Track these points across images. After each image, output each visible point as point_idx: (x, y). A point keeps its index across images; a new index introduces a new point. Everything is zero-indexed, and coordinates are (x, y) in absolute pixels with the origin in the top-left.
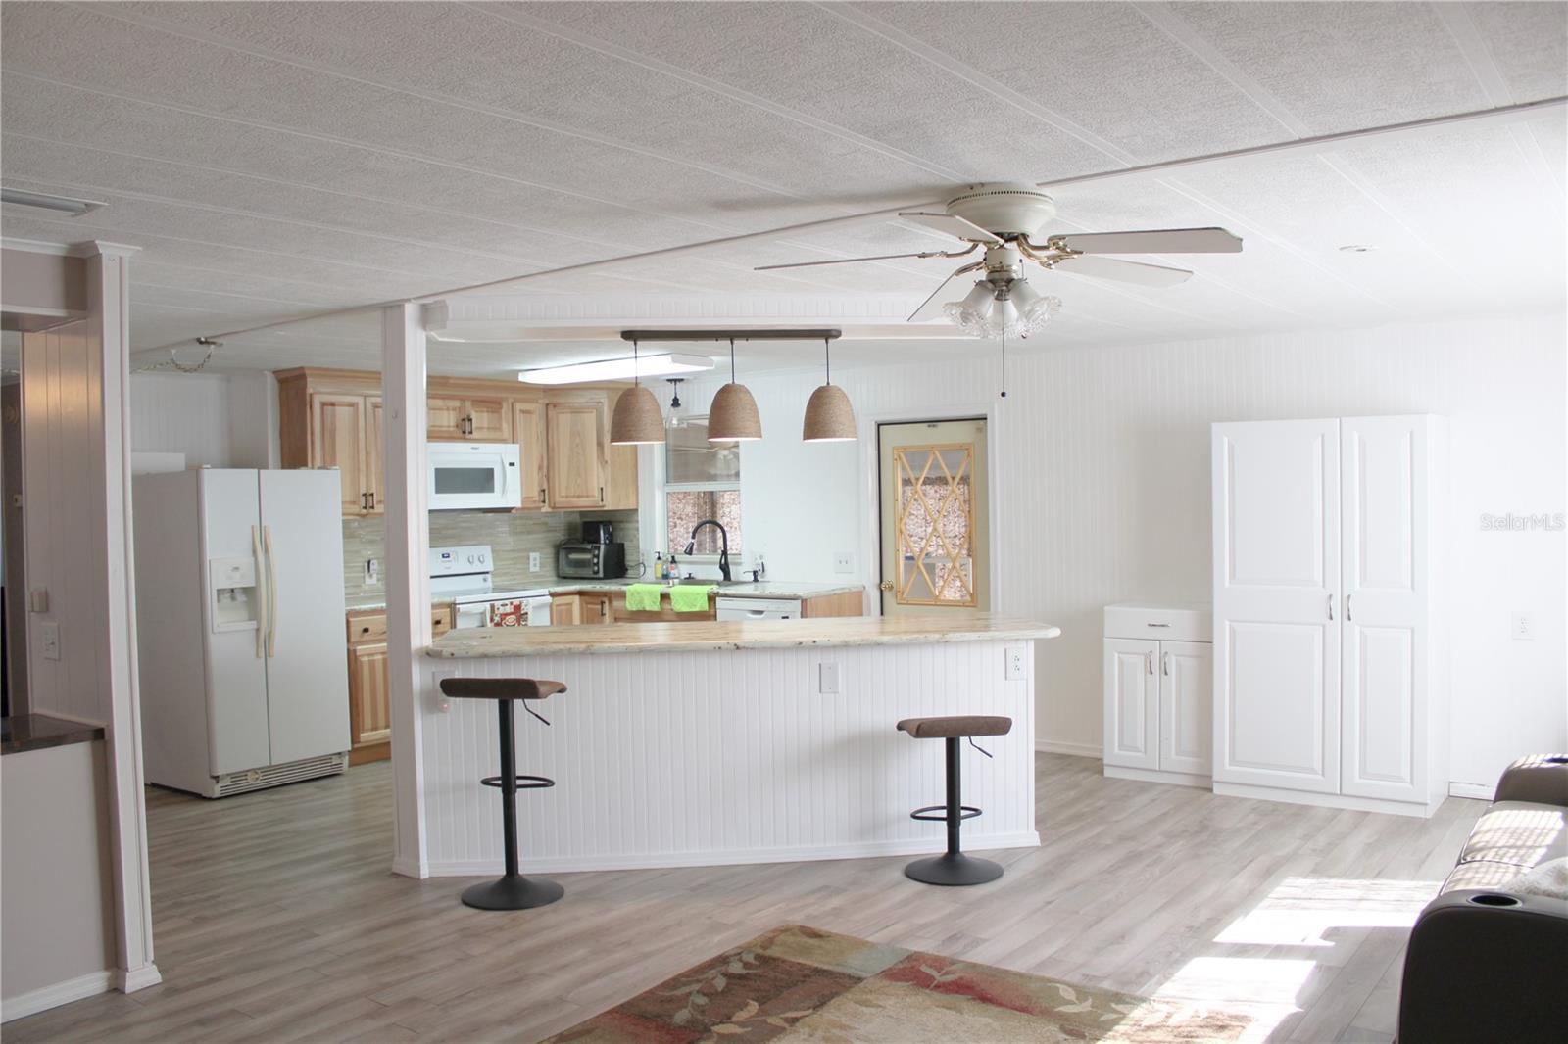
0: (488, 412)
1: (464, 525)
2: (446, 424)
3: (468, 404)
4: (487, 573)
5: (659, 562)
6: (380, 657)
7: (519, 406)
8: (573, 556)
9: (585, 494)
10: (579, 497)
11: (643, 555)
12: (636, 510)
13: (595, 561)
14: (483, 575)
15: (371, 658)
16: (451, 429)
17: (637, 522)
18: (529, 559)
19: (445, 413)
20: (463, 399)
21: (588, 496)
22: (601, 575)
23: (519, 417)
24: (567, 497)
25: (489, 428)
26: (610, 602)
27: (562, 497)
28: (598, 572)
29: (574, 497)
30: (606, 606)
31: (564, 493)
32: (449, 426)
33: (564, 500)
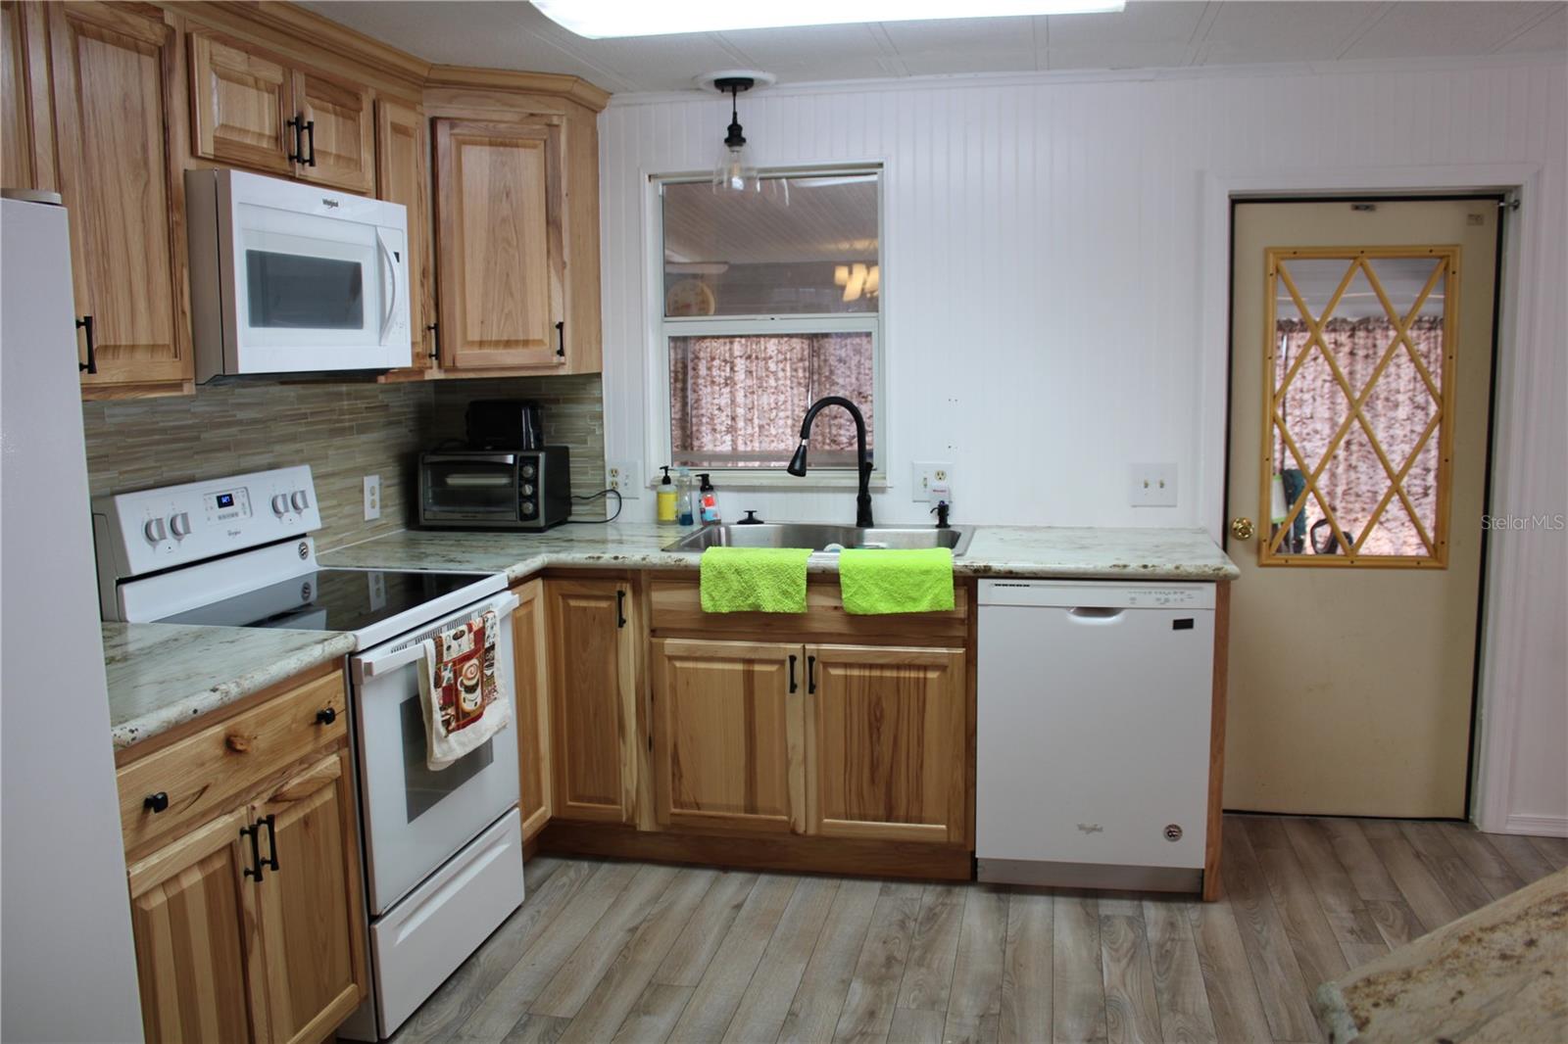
0: (336, 114)
1: (241, 415)
2: (253, 127)
3: (299, 80)
4: (303, 535)
5: (667, 488)
6: (196, 877)
7: (391, 114)
8: (454, 480)
9: (521, 337)
10: (508, 344)
11: (614, 473)
12: (599, 375)
13: (528, 490)
14: (298, 542)
15: (173, 891)
16: (265, 144)
17: (600, 400)
18: (362, 491)
19: (253, 92)
20: (289, 67)
21: (526, 343)
22: (542, 521)
23: (388, 137)
24: (481, 344)
25: (338, 157)
26: (637, 592)
27: (472, 343)
28: (535, 515)
29: (497, 344)
30: (629, 601)
31: (474, 335)
32: (261, 135)
33: (477, 351)
